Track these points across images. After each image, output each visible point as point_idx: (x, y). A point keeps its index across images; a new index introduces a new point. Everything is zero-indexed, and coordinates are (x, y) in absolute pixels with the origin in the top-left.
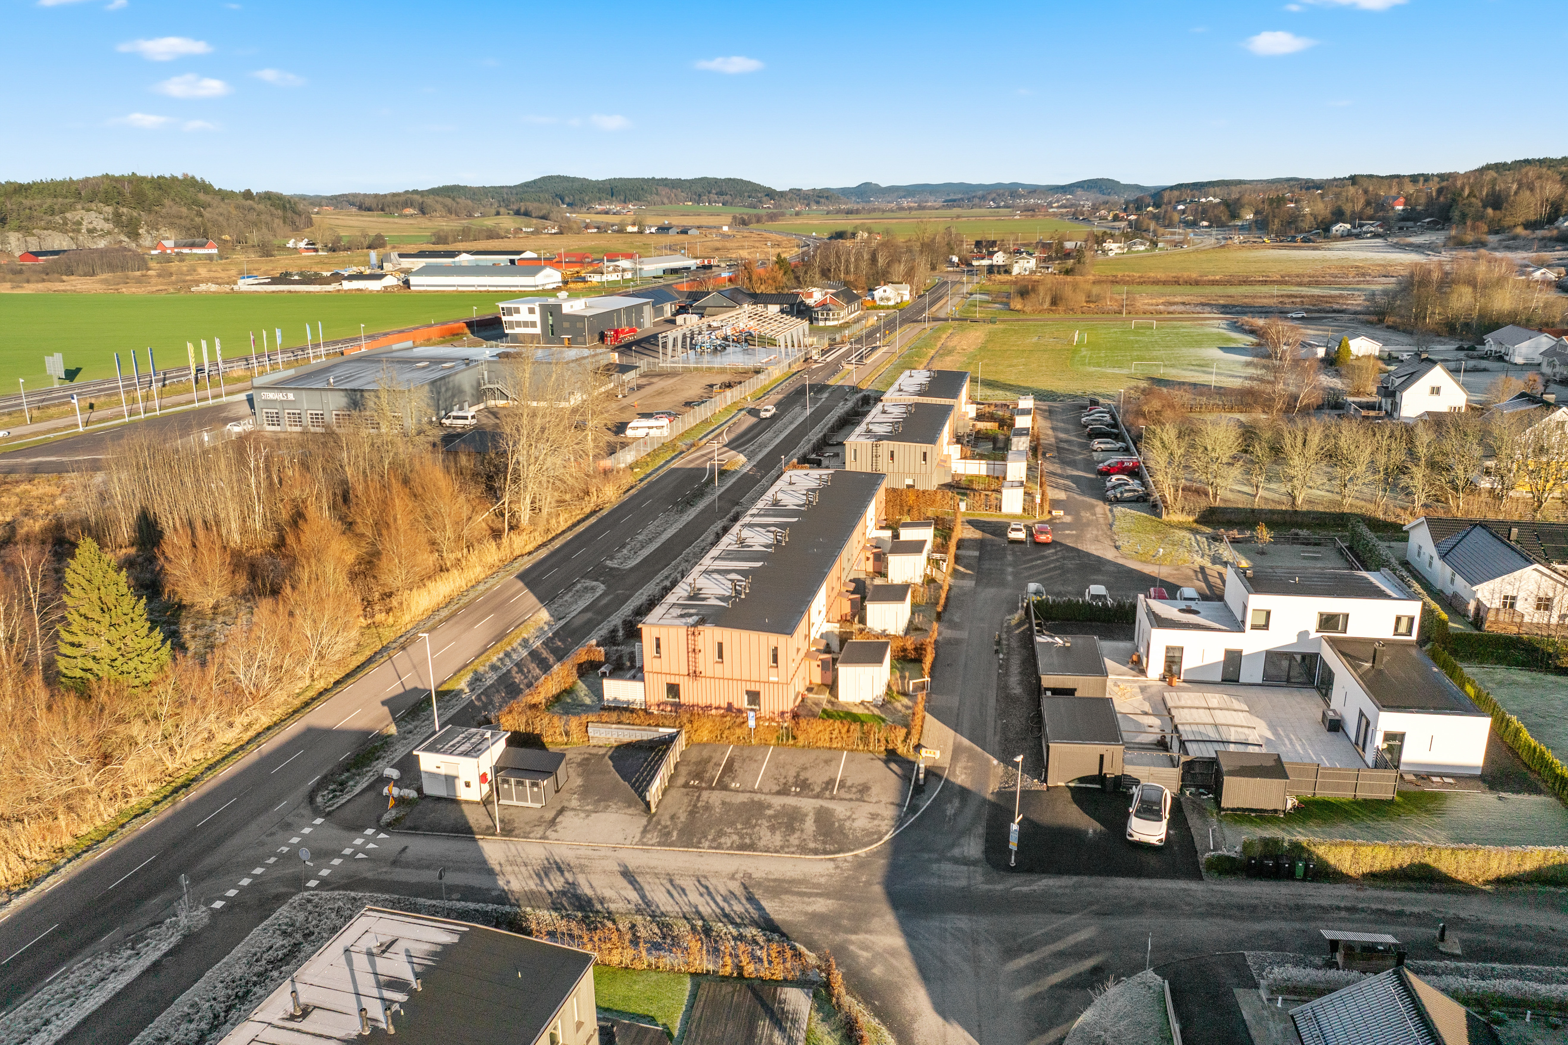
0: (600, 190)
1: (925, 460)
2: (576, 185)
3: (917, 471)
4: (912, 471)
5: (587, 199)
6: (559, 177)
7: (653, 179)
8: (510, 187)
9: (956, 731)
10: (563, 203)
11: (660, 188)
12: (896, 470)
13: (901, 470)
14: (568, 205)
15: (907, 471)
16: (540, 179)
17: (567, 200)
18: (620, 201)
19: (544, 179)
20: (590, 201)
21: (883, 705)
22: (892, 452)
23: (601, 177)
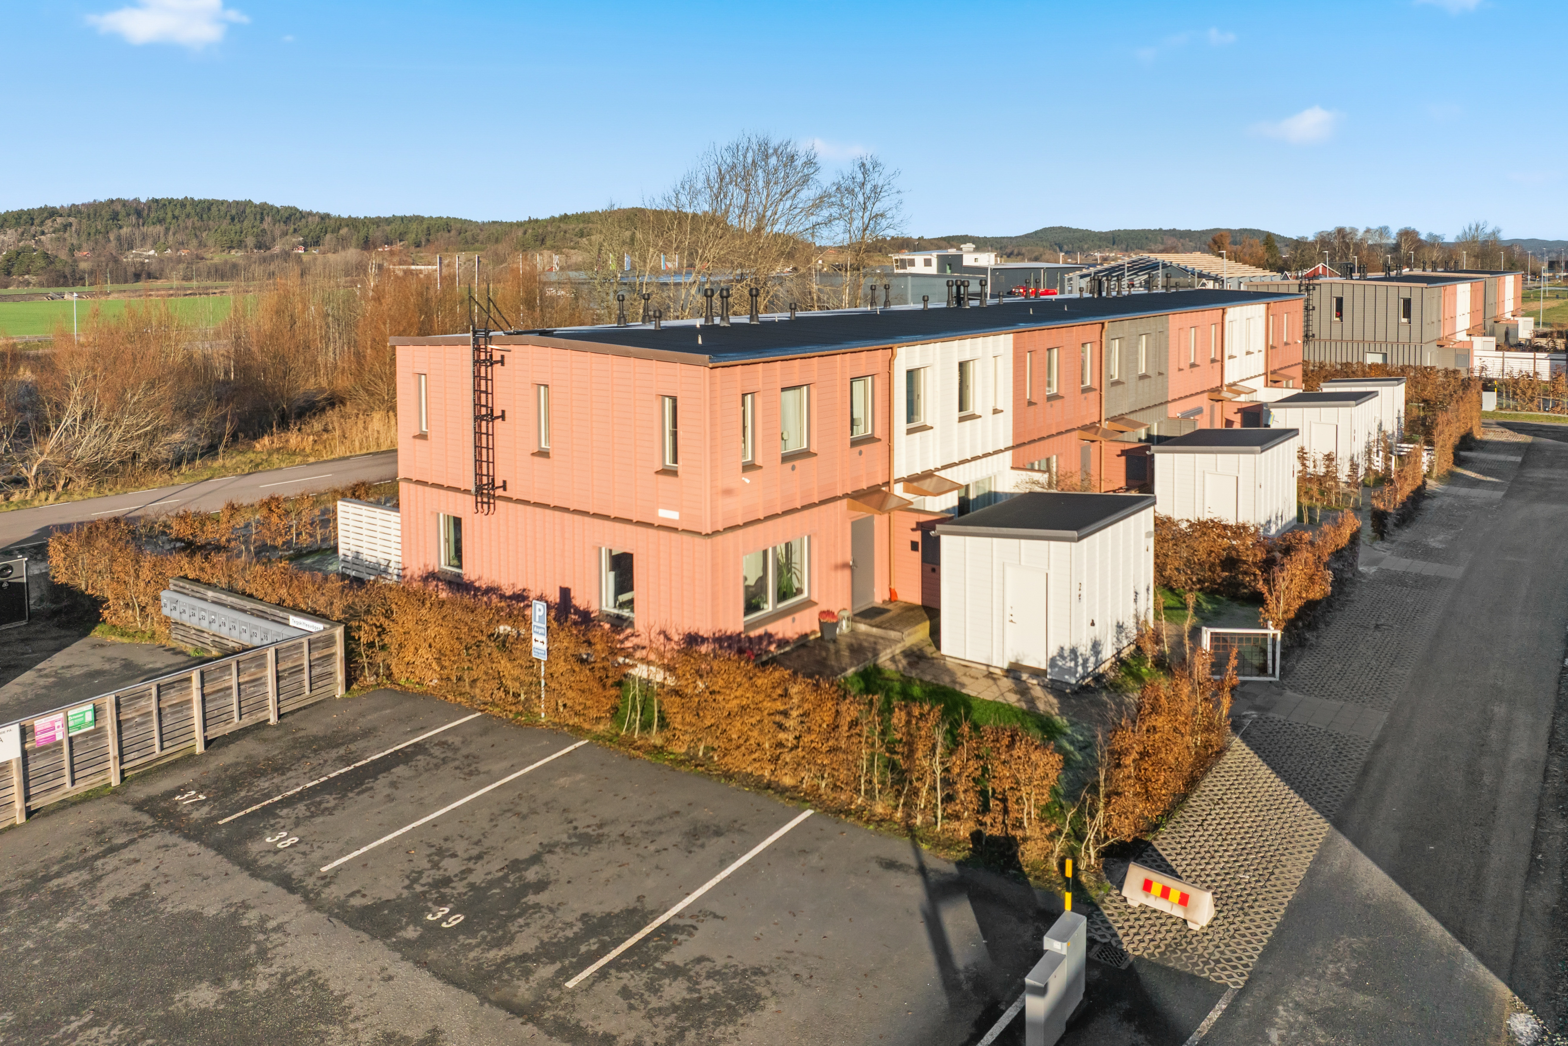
0: (1100, 239)
1: (1407, 314)
2: (1077, 235)
3: (1392, 337)
4: (1380, 337)
5: (1086, 246)
6: (1061, 228)
7: (1160, 230)
8: (1011, 238)
9: (1339, 824)
10: (1061, 251)
11: (1165, 238)
12: (1347, 335)
13: (1358, 336)
14: (1066, 253)
15: (1369, 337)
16: (1041, 231)
17: (1065, 248)
18: (1122, 250)
19: (1045, 230)
20: (1089, 249)
21: (1082, 690)
22: (1340, 301)
23: (1105, 229)
